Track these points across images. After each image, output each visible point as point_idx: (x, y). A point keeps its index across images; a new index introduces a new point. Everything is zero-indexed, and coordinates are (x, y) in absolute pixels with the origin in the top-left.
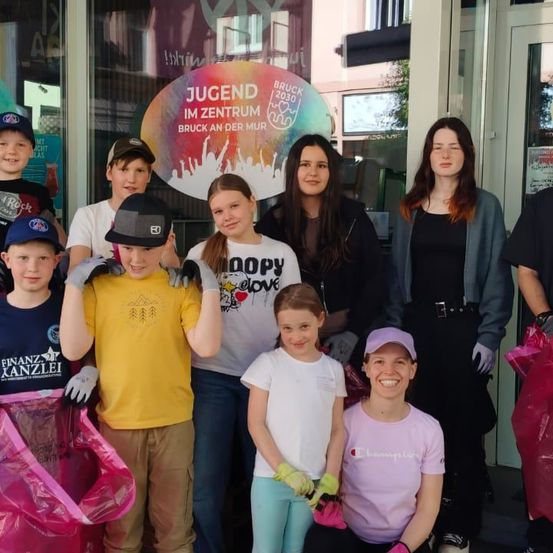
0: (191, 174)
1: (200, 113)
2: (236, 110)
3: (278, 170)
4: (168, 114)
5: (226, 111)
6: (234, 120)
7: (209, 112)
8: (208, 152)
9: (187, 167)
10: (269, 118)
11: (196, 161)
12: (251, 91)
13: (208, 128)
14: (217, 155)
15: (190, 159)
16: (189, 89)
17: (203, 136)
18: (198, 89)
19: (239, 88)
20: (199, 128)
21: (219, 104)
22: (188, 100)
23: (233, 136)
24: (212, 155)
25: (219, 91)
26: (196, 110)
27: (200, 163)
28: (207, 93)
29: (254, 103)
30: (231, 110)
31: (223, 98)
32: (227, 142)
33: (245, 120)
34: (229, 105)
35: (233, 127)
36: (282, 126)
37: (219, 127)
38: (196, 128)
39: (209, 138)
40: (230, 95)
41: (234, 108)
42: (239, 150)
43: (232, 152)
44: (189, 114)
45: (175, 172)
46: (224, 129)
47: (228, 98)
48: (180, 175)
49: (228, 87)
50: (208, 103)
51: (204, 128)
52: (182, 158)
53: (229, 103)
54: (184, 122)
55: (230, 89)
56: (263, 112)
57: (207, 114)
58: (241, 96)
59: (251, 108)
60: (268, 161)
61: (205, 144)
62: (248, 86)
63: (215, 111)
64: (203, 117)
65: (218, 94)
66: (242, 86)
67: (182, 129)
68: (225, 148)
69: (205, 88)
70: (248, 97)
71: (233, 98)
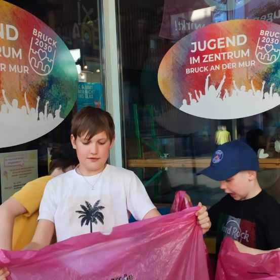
0: (197, 101)
1: (202, 59)
2: (230, 54)
3: (267, 93)
4: (177, 62)
5: (222, 56)
6: (228, 61)
7: (209, 58)
8: (209, 85)
9: (194, 97)
10: (257, 56)
11: (200, 92)
12: (242, 40)
13: (209, 68)
14: (216, 87)
15: (196, 91)
16: (192, 43)
17: (205, 74)
18: (199, 43)
19: (231, 39)
20: (202, 69)
21: (217, 51)
22: (192, 51)
23: (229, 73)
24: (212, 87)
25: (216, 42)
26: (199, 57)
27: (204, 93)
28: (207, 45)
29: (244, 48)
30: (226, 55)
31: (219, 47)
32: (225, 77)
33: (237, 61)
34: (224, 52)
35: (228, 66)
36: (269, 62)
37: (217, 67)
38: (200, 70)
39: (209, 75)
40: (225, 44)
41: (228, 53)
42: (234, 82)
43: (228, 83)
44: (193, 60)
45: (185, 101)
46: (221, 68)
47: (224, 47)
48: (189, 103)
49: (223, 39)
50: (207, 52)
51: (206, 69)
52: (190, 91)
53: (224, 50)
54: (190, 66)
55: (225, 41)
56: (252, 53)
57: (208, 59)
58: (233, 44)
59: (242, 51)
60: (258, 87)
61: (207, 80)
62: (238, 36)
63: (214, 56)
64: (204, 61)
65: (215, 45)
66: (234, 37)
67: (188, 71)
68: (223, 81)
69: (205, 42)
70: (239, 44)
71: (228, 46)
